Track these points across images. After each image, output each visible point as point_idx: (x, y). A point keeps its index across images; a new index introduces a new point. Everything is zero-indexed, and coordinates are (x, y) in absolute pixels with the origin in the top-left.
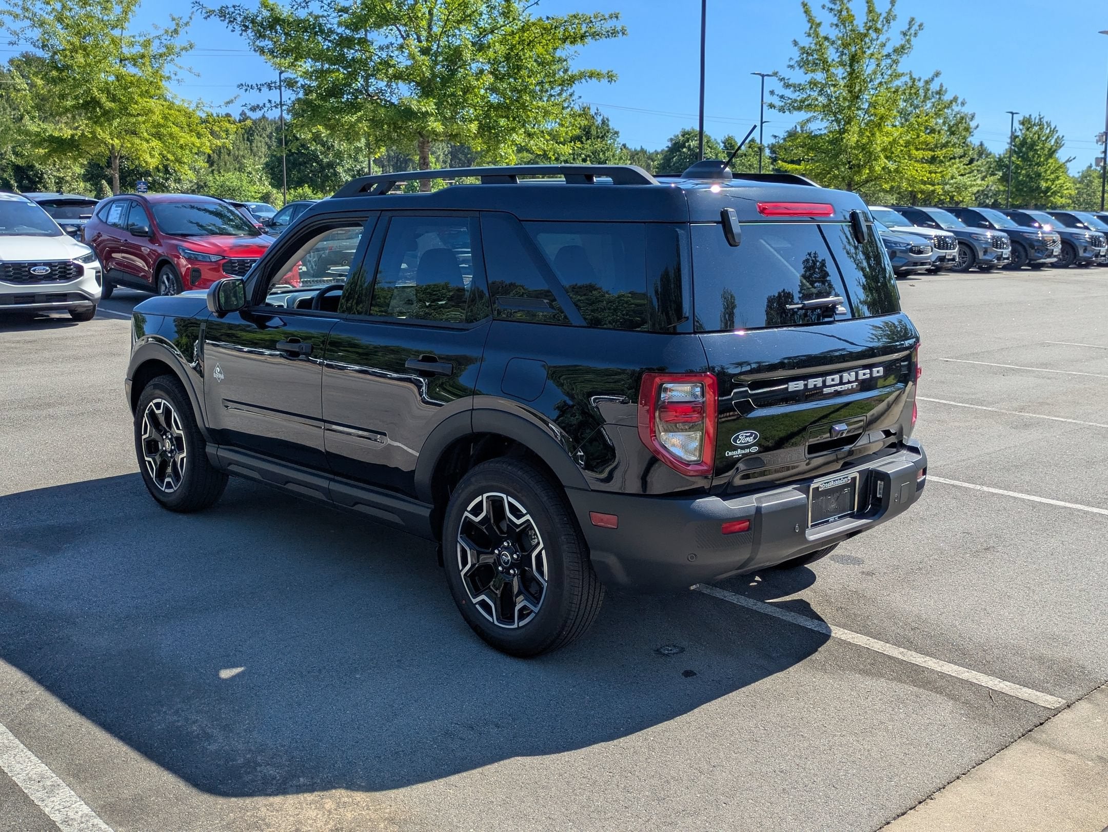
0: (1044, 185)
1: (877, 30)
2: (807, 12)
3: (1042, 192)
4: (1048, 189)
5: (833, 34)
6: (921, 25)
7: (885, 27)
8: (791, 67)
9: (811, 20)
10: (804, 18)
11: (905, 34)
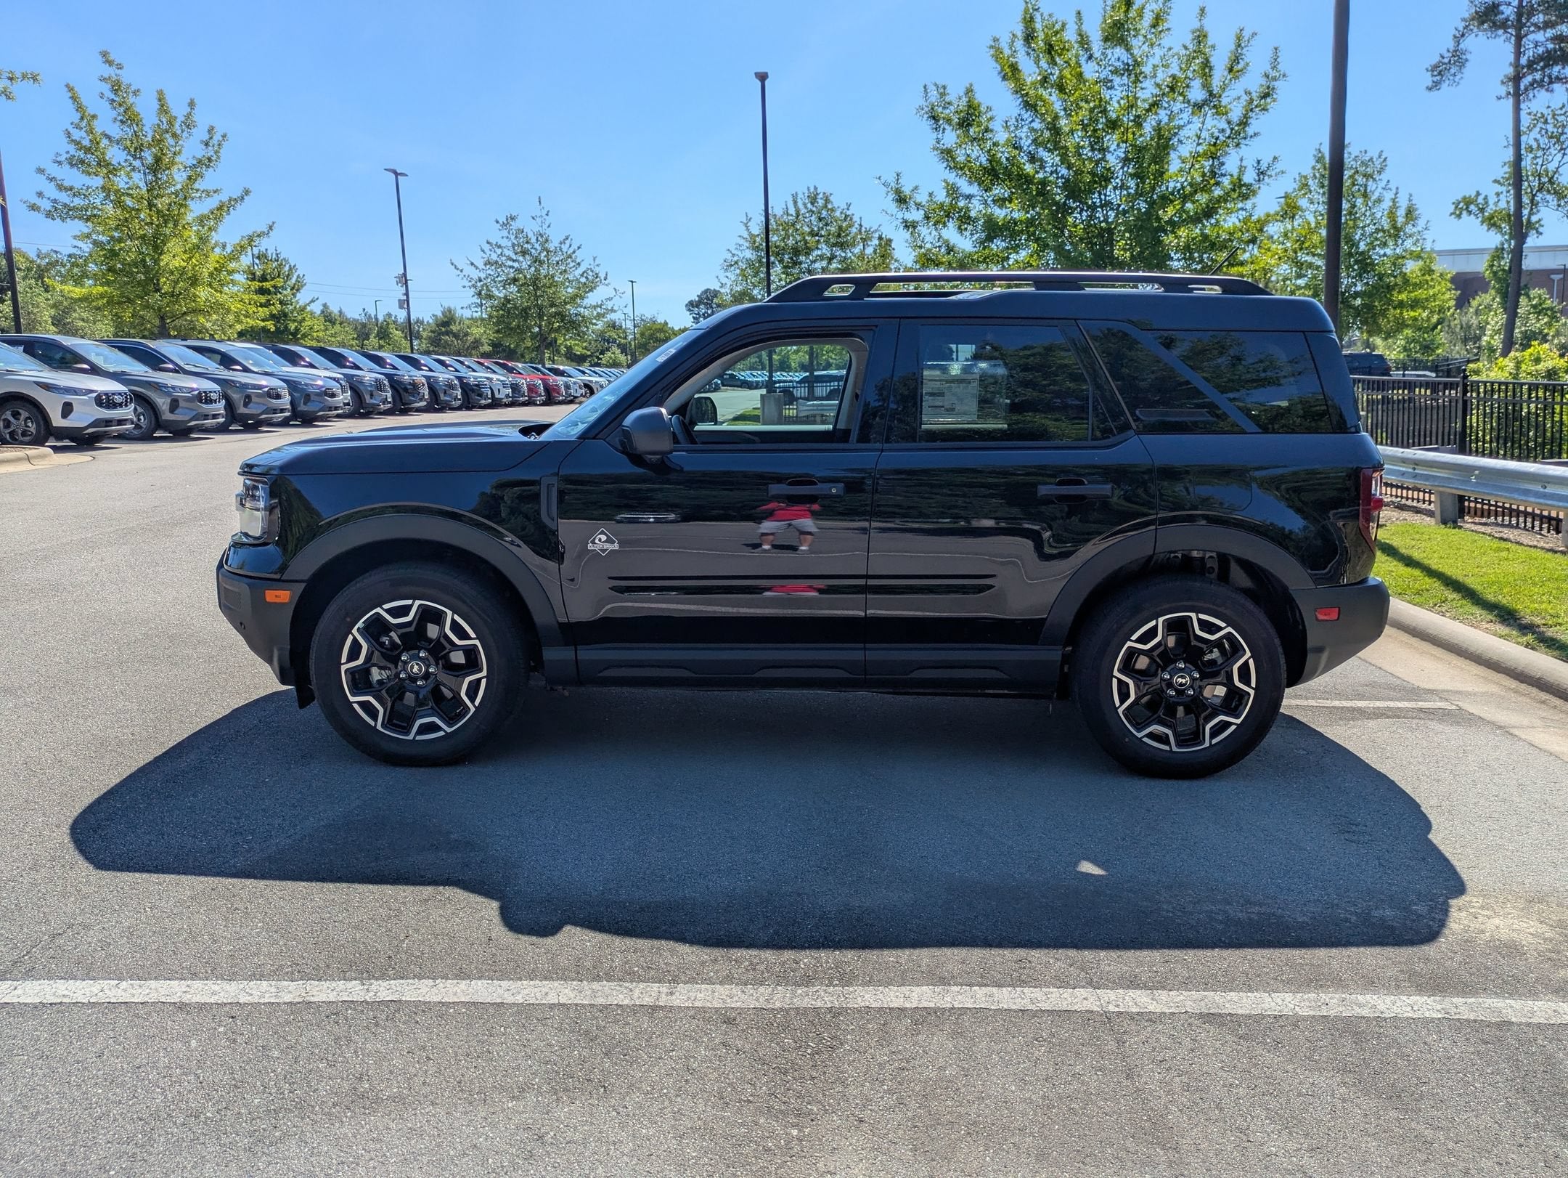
0: (292, 326)
1: (174, 135)
2: (74, 98)
3: (292, 334)
4: (297, 330)
5: (115, 131)
6: (224, 136)
7: (185, 134)
8: (60, 163)
9: (80, 108)
10: (70, 106)
11: (207, 144)
